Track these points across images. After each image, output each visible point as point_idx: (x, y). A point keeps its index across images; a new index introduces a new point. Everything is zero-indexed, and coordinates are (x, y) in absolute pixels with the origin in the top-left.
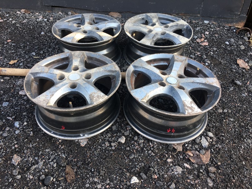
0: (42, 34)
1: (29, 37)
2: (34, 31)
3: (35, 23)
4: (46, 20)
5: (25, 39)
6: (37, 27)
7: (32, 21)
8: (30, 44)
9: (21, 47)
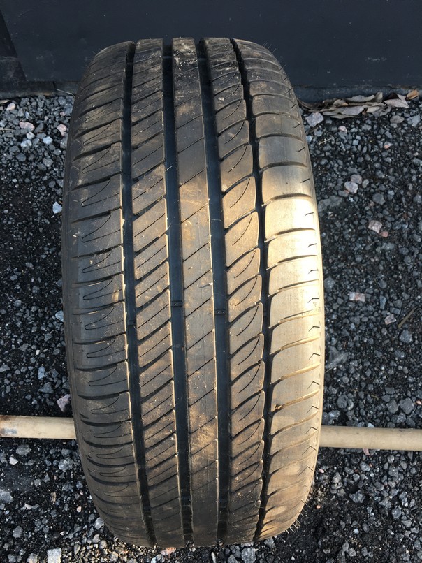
0: (56, 212)
1: (21, 229)
2: (27, 200)
3: (18, 157)
4: (48, 140)
5: (13, 240)
6: (30, 178)
7: (8, 152)
8: (35, 265)
9: (13, 284)
